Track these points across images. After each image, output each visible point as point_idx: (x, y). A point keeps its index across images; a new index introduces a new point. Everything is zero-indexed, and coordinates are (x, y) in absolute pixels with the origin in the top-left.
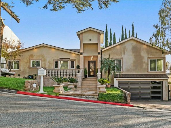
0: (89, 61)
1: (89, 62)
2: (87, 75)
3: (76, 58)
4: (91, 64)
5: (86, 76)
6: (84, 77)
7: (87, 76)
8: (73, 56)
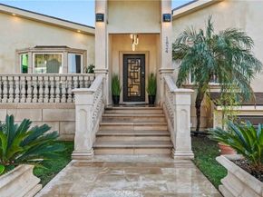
0: (124, 55)
1: (126, 57)
2: (119, 96)
3: (86, 45)
4: (131, 64)
5: (115, 100)
6: (108, 102)
7: (119, 100)
8: (77, 41)
